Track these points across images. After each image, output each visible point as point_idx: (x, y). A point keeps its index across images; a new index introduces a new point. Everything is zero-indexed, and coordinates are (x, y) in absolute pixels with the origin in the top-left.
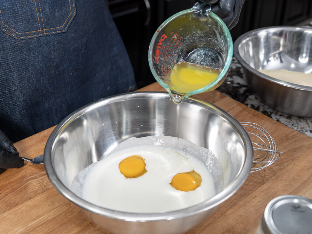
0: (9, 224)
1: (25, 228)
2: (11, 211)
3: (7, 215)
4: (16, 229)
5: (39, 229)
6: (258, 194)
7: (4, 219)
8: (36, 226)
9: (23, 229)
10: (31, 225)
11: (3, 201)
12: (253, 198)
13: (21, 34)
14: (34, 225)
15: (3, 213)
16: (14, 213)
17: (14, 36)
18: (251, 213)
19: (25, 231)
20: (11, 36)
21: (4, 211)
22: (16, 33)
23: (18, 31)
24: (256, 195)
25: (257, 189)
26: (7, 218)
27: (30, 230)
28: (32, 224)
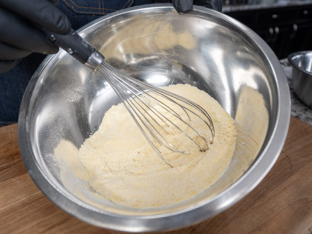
0: (13, 191)
1: (28, 197)
2: (21, 177)
3: (16, 180)
4: (18, 197)
5: (42, 199)
6: (288, 186)
7: (12, 184)
8: (40, 196)
9: (26, 198)
10: (36, 195)
11: (18, 165)
12: (282, 190)
13: (80, 8)
14: (39, 195)
15: (12, 178)
16: (24, 179)
17: (73, 9)
18: (284, 208)
19: (27, 200)
20: (70, 8)
21: (15, 175)
22: (75, 6)
23: (77, 4)
24: (286, 187)
25: (285, 180)
26: (14, 184)
27: (32, 200)
28: (38, 193)
